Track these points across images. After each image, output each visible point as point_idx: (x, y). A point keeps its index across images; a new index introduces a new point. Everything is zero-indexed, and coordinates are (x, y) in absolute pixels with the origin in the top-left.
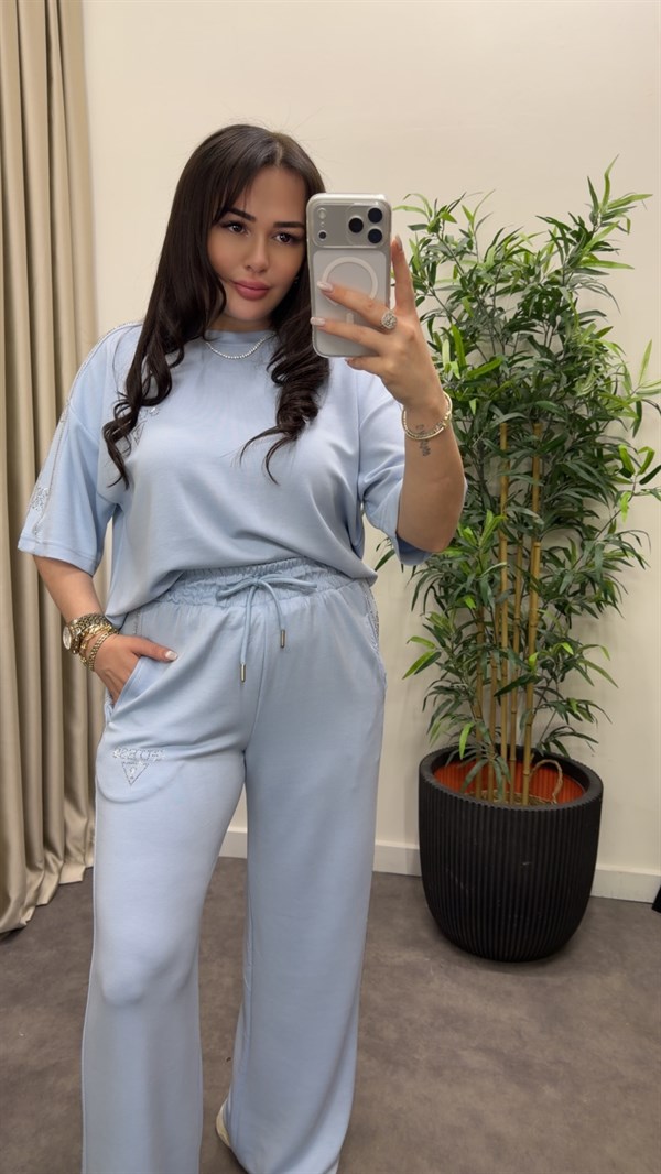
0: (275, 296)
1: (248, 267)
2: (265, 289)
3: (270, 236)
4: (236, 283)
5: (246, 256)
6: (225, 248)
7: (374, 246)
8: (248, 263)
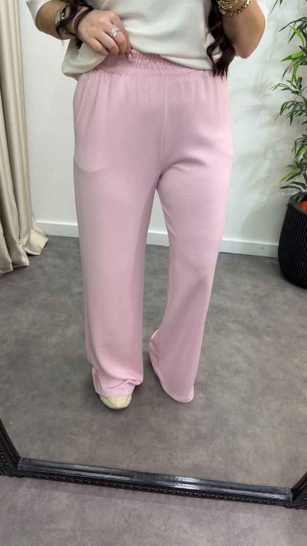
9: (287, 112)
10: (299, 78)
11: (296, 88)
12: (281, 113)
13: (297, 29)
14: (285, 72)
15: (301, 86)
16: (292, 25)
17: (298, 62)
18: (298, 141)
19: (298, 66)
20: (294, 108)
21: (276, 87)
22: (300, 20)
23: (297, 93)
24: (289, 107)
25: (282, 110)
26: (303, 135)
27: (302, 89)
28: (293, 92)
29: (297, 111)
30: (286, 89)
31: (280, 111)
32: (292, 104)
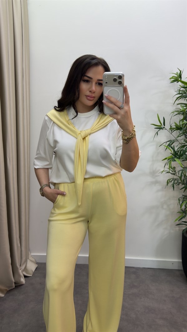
0: (96, 99)
1: (90, 91)
2: (94, 97)
3: (96, 83)
4: (87, 96)
5: (90, 88)
6: (84, 86)
7: (120, 85)
8: (90, 90)
9: (170, 184)
10: (173, 167)
11: (173, 172)
12: (167, 185)
13: (168, 146)
14: (165, 165)
15: (175, 171)
16: (164, 144)
17: (171, 160)
18: (180, 199)
19: (171, 162)
20: (174, 182)
21: (162, 172)
22: (168, 141)
23: (174, 174)
24: (171, 181)
25: (168, 183)
26: (183, 195)
27: (176, 172)
28: (172, 174)
29: (176, 183)
30: (168, 173)
31: (166, 184)
32: (173, 180)
